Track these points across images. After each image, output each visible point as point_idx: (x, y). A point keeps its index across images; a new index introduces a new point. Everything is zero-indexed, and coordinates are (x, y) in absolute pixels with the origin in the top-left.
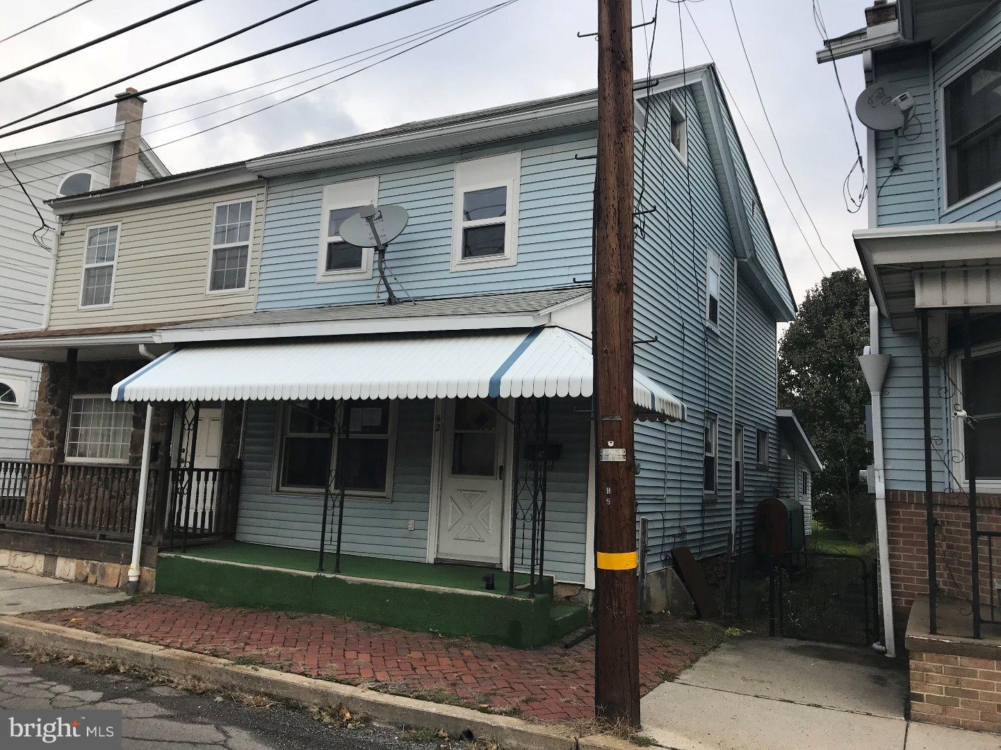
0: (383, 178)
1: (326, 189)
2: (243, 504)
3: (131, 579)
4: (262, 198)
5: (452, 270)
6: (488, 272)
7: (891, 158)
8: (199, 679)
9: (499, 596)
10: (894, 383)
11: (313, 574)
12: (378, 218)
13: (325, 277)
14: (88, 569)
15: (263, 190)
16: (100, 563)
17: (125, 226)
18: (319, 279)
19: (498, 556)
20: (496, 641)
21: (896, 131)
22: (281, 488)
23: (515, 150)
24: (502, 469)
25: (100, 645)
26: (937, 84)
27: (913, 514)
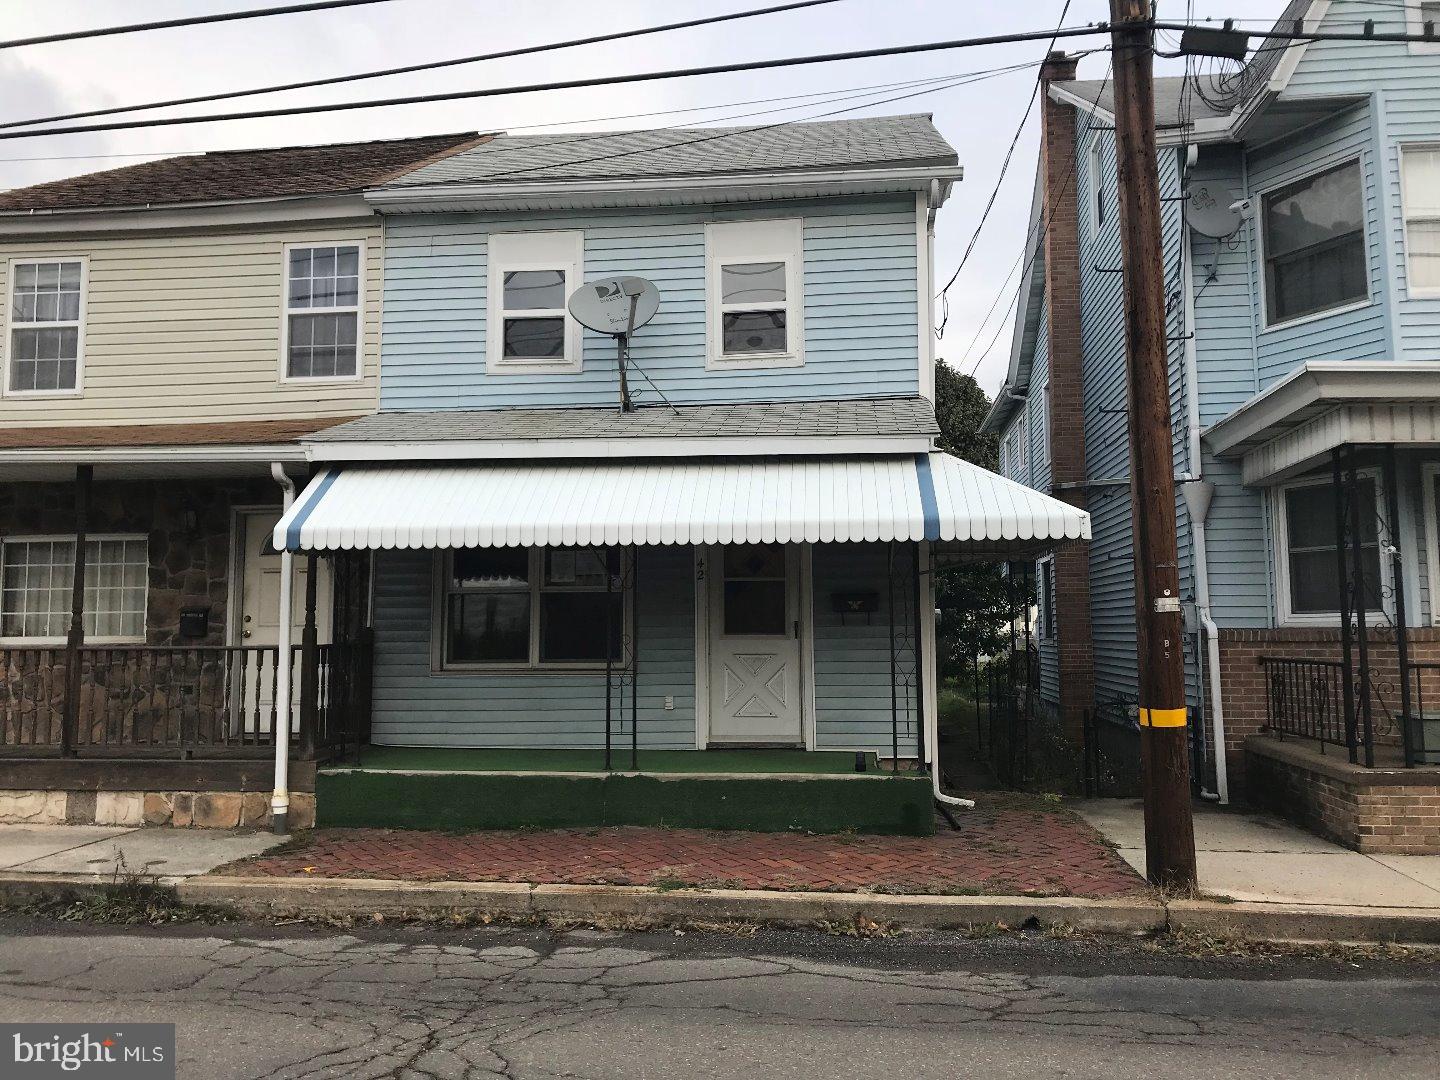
0: (591, 234)
1: (493, 240)
2: (378, 692)
3: (277, 811)
4: (379, 242)
5: (710, 367)
6: (763, 372)
7: (1207, 267)
8: (622, 915)
9: (884, 778)
10: (1218, 513)
11: (603, 775)
12: (614, 293)
13: (501, 367)
14: (171, 806)
15: (379, 232)
16: (195, 796)
17: (96, 265)
18: (491, 368)
19: (798, 733)
20: (885, 830)
21: (1219, 239)
22: (447, 666)
23: (793, 215)
24: (797, 626)
25: (430, 892)
26: (1252, 189)
27: (1242, 653)
